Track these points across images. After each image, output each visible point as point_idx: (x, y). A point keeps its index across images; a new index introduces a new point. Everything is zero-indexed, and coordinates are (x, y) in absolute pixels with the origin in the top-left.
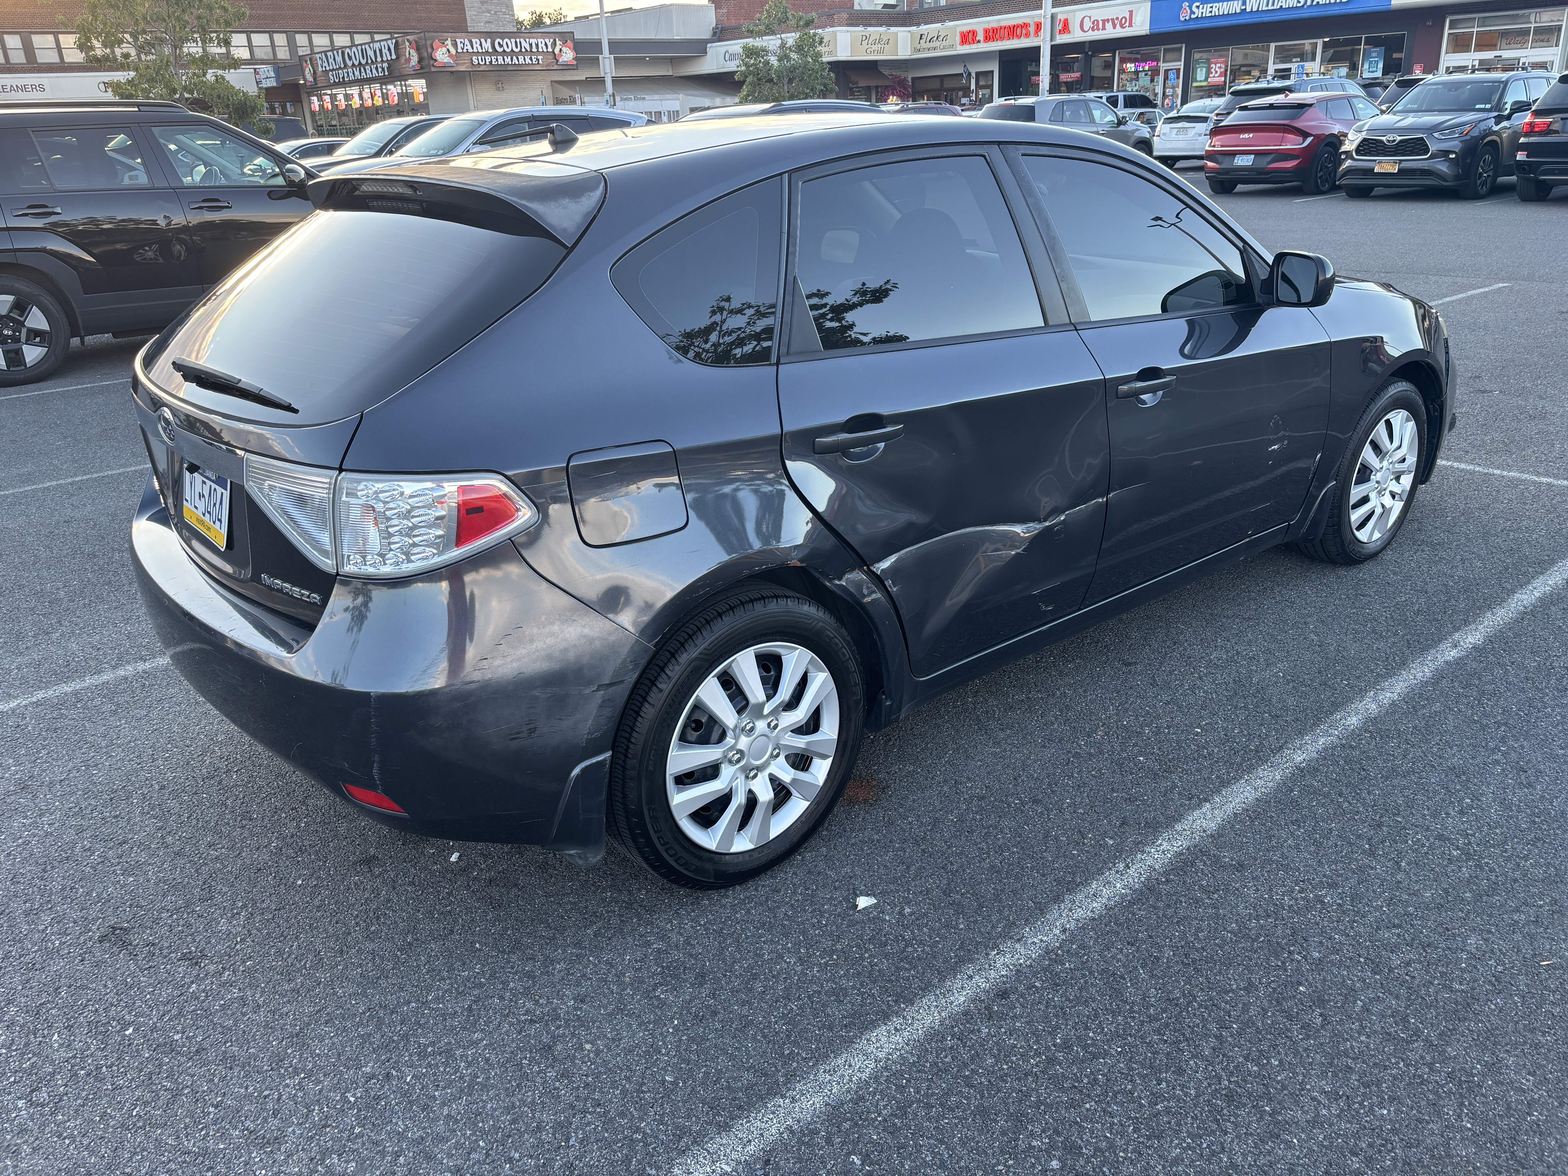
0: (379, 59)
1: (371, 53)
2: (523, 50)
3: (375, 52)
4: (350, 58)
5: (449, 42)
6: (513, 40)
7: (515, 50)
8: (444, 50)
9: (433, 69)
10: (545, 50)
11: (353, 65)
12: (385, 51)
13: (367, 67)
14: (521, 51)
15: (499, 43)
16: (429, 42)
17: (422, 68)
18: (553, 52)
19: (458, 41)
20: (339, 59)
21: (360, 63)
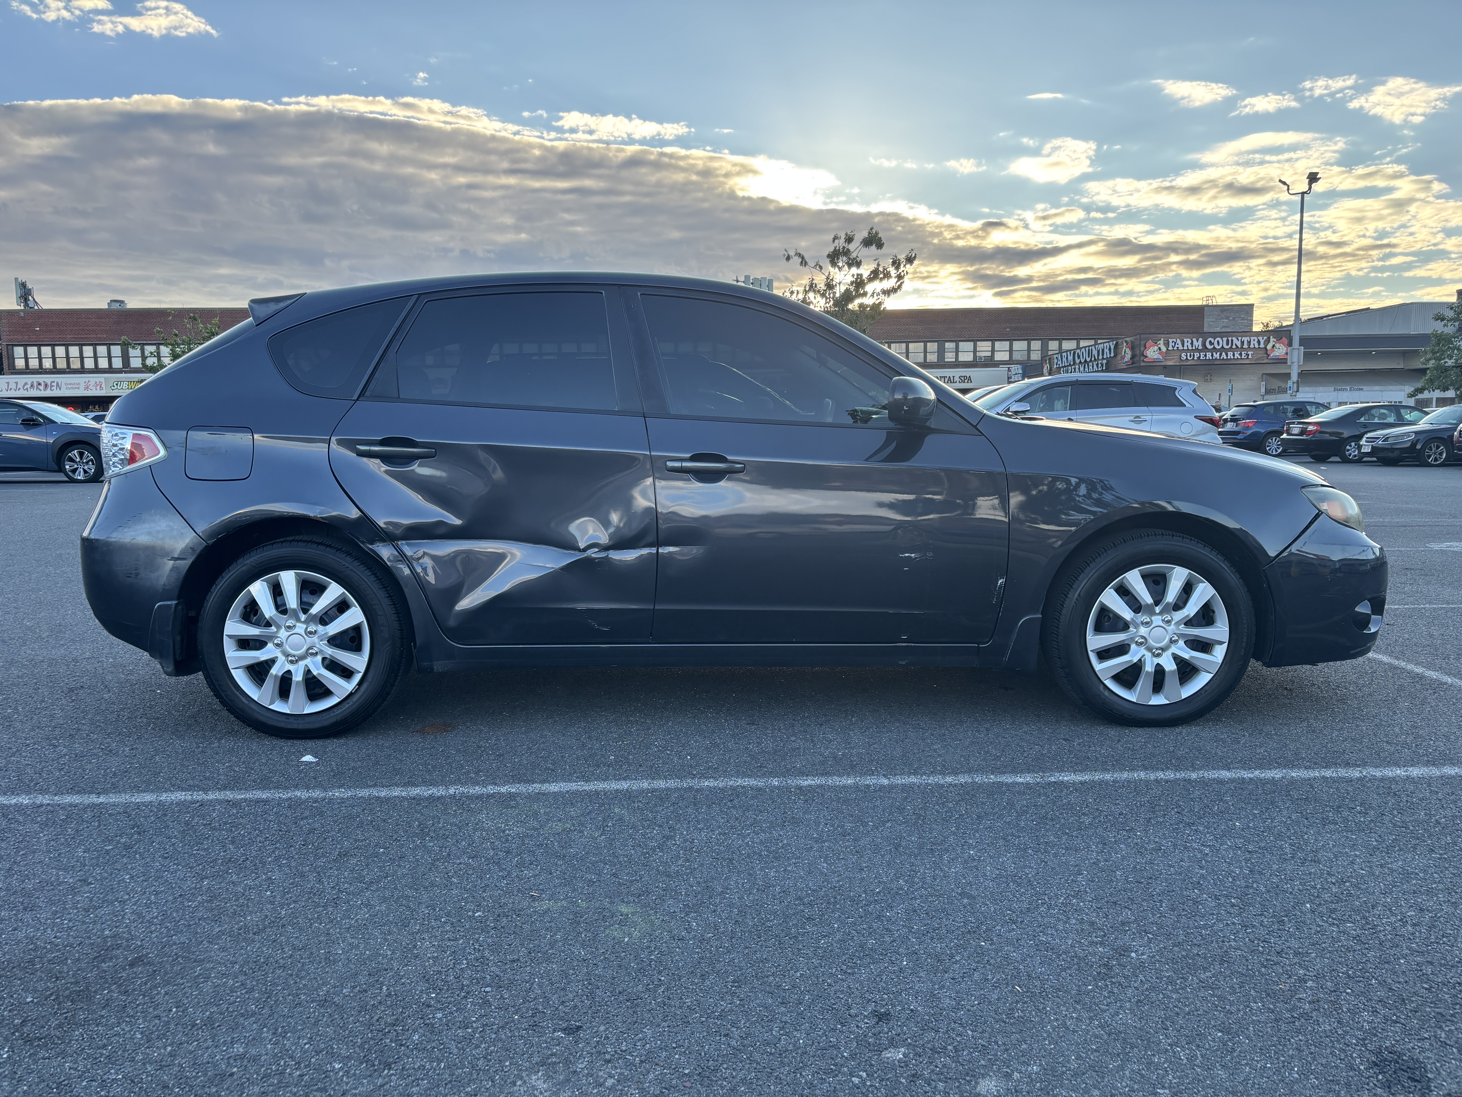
0: (1101, 357)
1: (1095, 353)
2: (1234, 347)
3: (1098, 351)
4: (1079, 357)
5: (1161, 342)
6: (1225, 339)
7: (1225, 347)
8: (1156, 348)
9: (1142, 364)
10: (1257, 346)
11: (1080, 362)
12: (1106, 351)
13: (1091, 364)
14: (1231, 347)
15: (1210, 342)
16: (1143, 343)
17: (1133, 363)
18: (1265, 348)
19: (1170, 340)
20: (1070, 358)
21: (1085, 361)
